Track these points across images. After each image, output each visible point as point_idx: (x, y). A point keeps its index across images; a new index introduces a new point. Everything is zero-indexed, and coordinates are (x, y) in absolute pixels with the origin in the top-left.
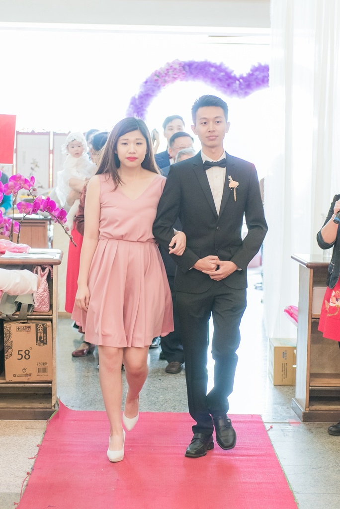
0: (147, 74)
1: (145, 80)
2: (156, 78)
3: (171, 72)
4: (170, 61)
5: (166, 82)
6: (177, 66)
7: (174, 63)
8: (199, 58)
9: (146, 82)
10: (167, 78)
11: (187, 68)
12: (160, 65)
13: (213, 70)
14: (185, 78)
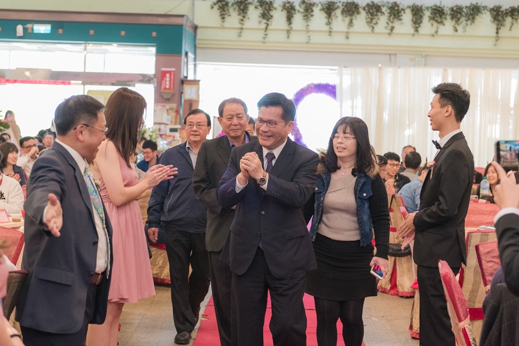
0: (298, 89)
1: (296, 92)
2: (301, 91)
3: (309, 89)
4: (309, 83)
5: (306, 94)
6: (312, 86)
7: (311, 84)
8: (324, 82)
9: (297, 94)
10: (307, 92)
11: (317, 87)
12: (304, 85)
13: (330, 88)
14: (316, 92)
